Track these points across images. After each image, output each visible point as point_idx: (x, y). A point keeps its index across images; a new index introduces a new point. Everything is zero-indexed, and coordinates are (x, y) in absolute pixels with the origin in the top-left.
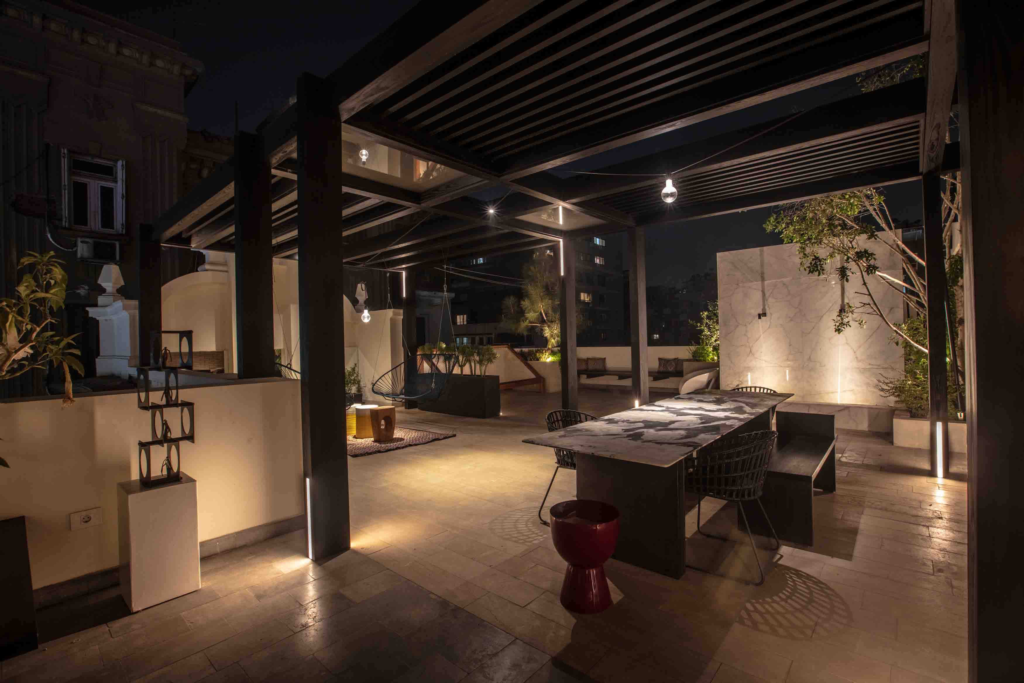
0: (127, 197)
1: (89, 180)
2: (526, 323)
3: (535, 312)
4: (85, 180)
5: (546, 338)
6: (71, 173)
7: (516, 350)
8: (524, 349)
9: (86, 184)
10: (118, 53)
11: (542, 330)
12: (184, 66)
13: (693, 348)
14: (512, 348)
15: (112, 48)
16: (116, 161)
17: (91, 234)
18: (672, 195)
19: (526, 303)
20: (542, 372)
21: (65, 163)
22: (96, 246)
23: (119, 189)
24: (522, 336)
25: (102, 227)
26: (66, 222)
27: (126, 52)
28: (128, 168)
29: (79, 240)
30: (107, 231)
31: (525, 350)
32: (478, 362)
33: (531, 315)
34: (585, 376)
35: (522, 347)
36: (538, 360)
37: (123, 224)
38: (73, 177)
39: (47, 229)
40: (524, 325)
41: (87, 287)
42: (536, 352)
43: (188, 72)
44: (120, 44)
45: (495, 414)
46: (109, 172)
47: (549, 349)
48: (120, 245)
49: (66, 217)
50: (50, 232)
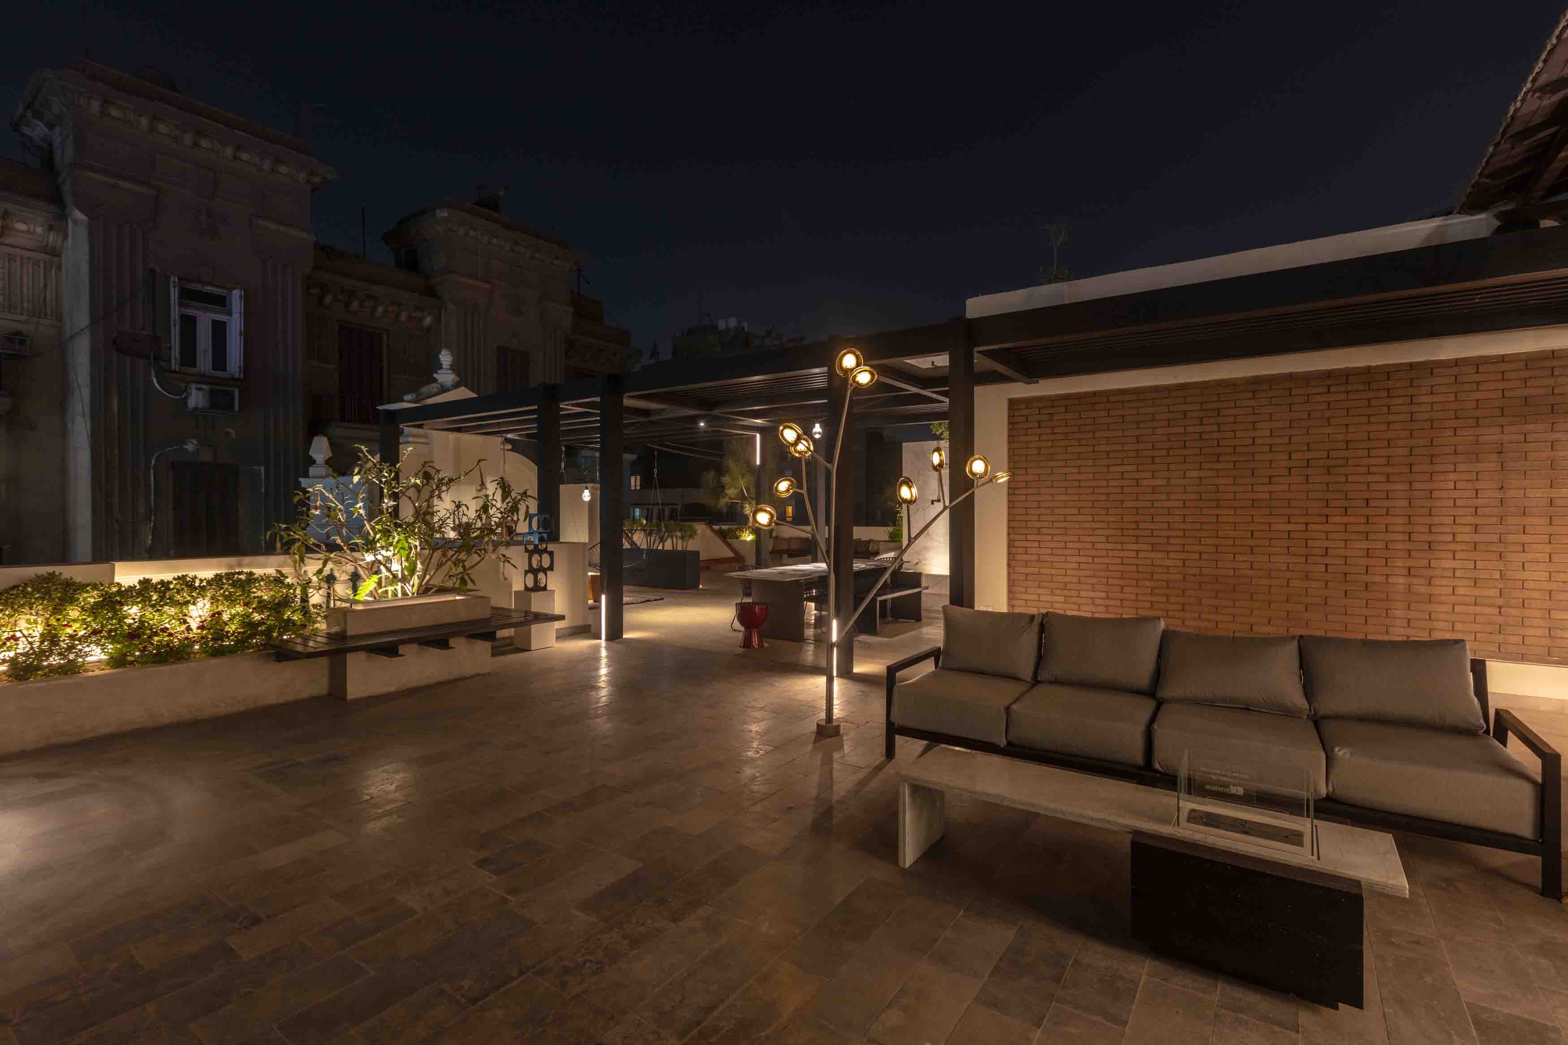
0: (247, 336)
1: (198, 312)
2: (726, 500)
3: (735, 488)
4: (195, 312)
5: (747, 515)
6: (181, 305)
7: (716, 527)
8: (723, 527)
9: (195, 317)
10: (235, 157)
11: (743, 507)
12: (312, 173)
13: (891, 529)
14: (710, 524)
15: (229, 152)
16: (230, 290)
17: (203, 379)
18: (819, 433)
19: (726, 479)
20: (742, 552)
21: (174, 294)
22: (213, 394)
23: (235, 324)
24: (721, 514)
25: (214, 369)
26: (175, 364)
27: (245, 156)
28: (248, 300)
29: (193, 386)
30: (220, 374)
31: (725, 527)
32: (680, 538)
33: (731, 492)
34: (786, 556)
35: (721, 523)
36: (738, 538)
37: (240, 367)
38: (183, 309)
39: (153, 372)
40: (723, 502)
41: (195, 442)
42: (736, 529)
43: (317, 180)
44: (238, 148)
45: (696, 587)
46: (221, 302)
47: (749, 527)
48: (240, 393)
49: (176, 359)
50: (156, 376)
